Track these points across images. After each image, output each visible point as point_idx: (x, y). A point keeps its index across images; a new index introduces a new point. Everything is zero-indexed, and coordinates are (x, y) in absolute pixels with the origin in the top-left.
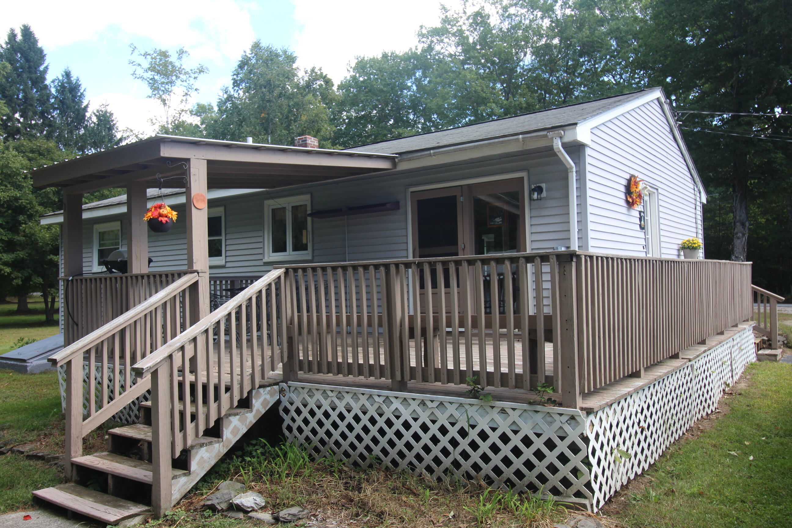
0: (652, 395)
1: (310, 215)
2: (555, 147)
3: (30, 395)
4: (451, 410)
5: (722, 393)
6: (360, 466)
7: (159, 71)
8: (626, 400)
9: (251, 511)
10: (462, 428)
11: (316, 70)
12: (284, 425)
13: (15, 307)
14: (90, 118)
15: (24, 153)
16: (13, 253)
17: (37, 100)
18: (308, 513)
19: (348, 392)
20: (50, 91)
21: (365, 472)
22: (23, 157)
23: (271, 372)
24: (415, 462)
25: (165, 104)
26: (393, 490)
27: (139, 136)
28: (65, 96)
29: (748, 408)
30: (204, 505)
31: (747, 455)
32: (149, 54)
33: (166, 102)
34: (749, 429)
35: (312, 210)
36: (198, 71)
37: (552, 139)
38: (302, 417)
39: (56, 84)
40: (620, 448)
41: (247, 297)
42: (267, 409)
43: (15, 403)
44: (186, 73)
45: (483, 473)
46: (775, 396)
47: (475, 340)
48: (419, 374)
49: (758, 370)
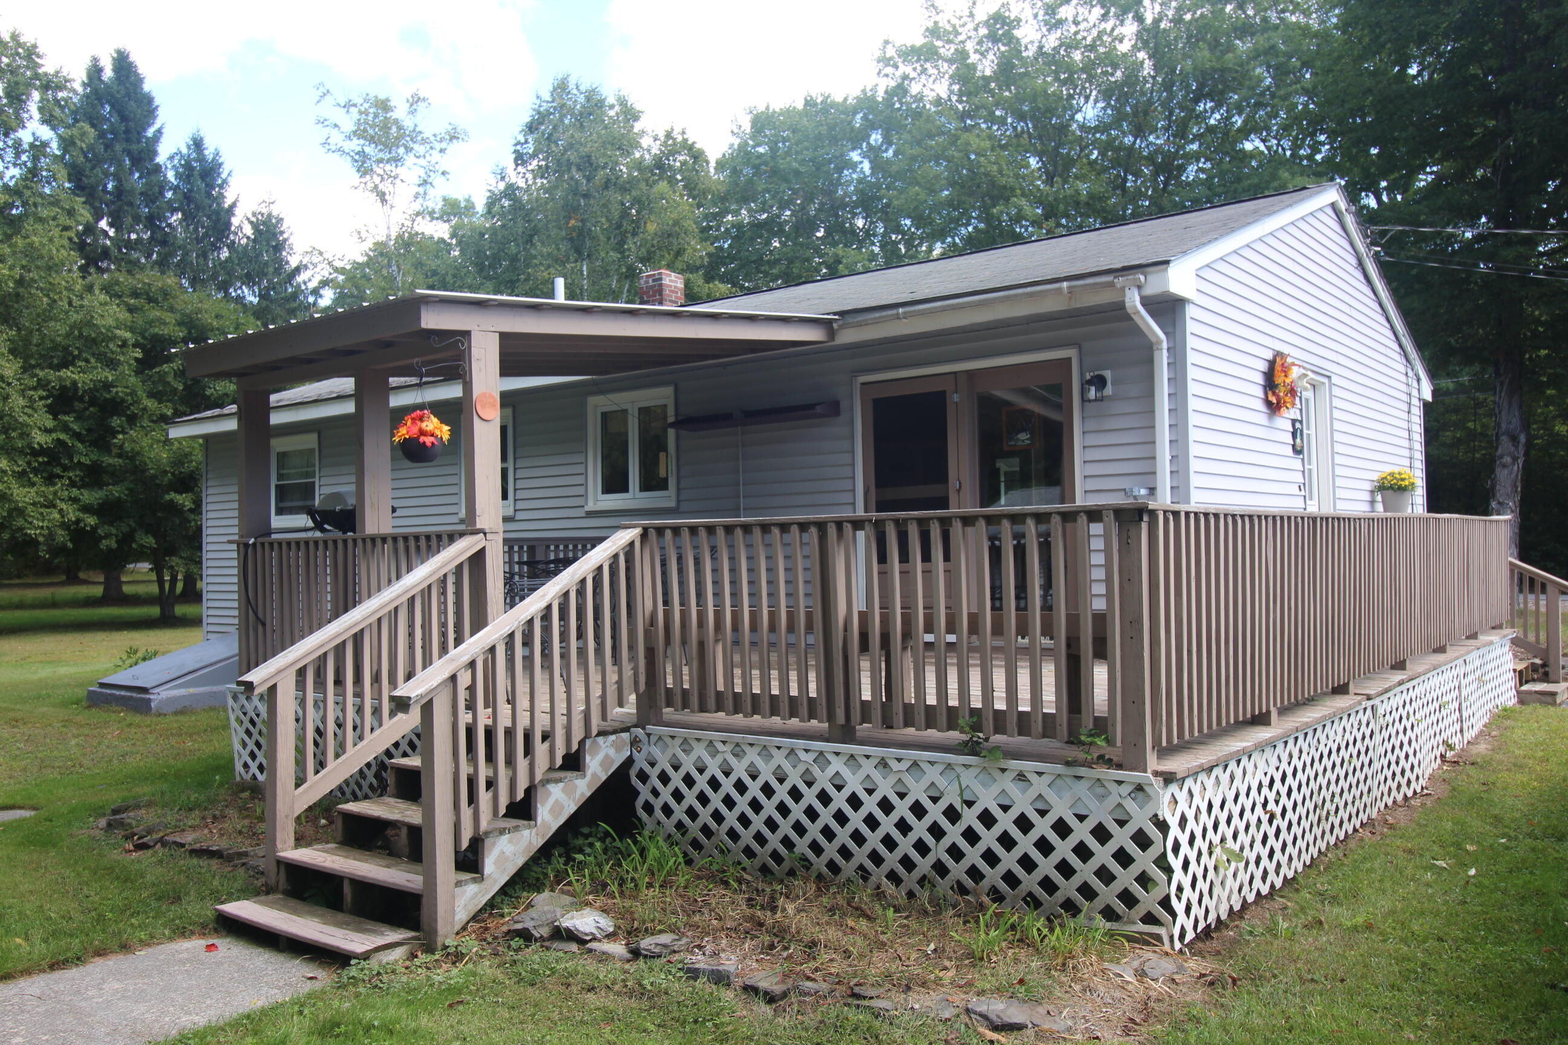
0: (1291, 756)
1: (672, 425)
2: (1127, 305)
3: (166, 752)
4: (932, 774)
5: (1439, 760)
6: (772, 873)
7: (372, 137)
8: (1239, 762)
9: (590, 941)
10: (951, 806)
11: (675, 134)
12: (640, 803)
13: (98, 591)
14: (240, 227)
15: (120, 297)
16: (101, 488)
17: (142, 194)
18: (688, 944)
19: (751, 745)
20: (165, 176)
21: (781, 882)
22: (118, 305)
23: (618, 710)
24: (869, 865)
25: (384, 201)
26: (830, 910)
27: (334, 263)
28: (192, 186)
29: (1484, 788)
30: (509, 931)
31: (1466, 866)
32: (355, 105)
33: (387, 197)
34: (1480, 823)
35: (677, 414)
36: (447, 137)
37: (1123, 289)
38: (671, 787)
39: (176, 162)
40: (1228, 846)
41: (578, 577)
42: (610, 773)
43: (142, 764)
44: (425, 141)
45: (985, 884)
46: (1538, 768)
47: (974, 658)
48: (877, 714)
49: (1516, 720)
